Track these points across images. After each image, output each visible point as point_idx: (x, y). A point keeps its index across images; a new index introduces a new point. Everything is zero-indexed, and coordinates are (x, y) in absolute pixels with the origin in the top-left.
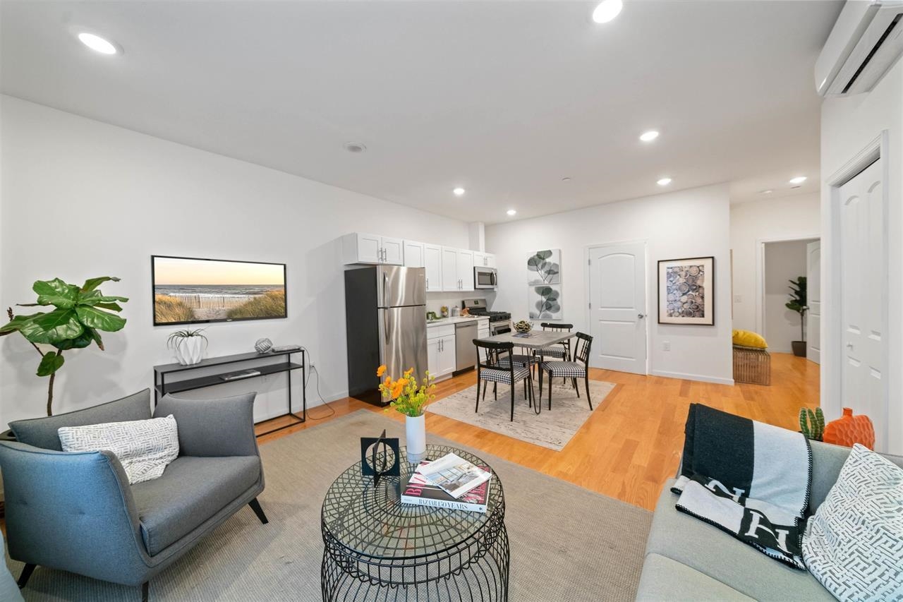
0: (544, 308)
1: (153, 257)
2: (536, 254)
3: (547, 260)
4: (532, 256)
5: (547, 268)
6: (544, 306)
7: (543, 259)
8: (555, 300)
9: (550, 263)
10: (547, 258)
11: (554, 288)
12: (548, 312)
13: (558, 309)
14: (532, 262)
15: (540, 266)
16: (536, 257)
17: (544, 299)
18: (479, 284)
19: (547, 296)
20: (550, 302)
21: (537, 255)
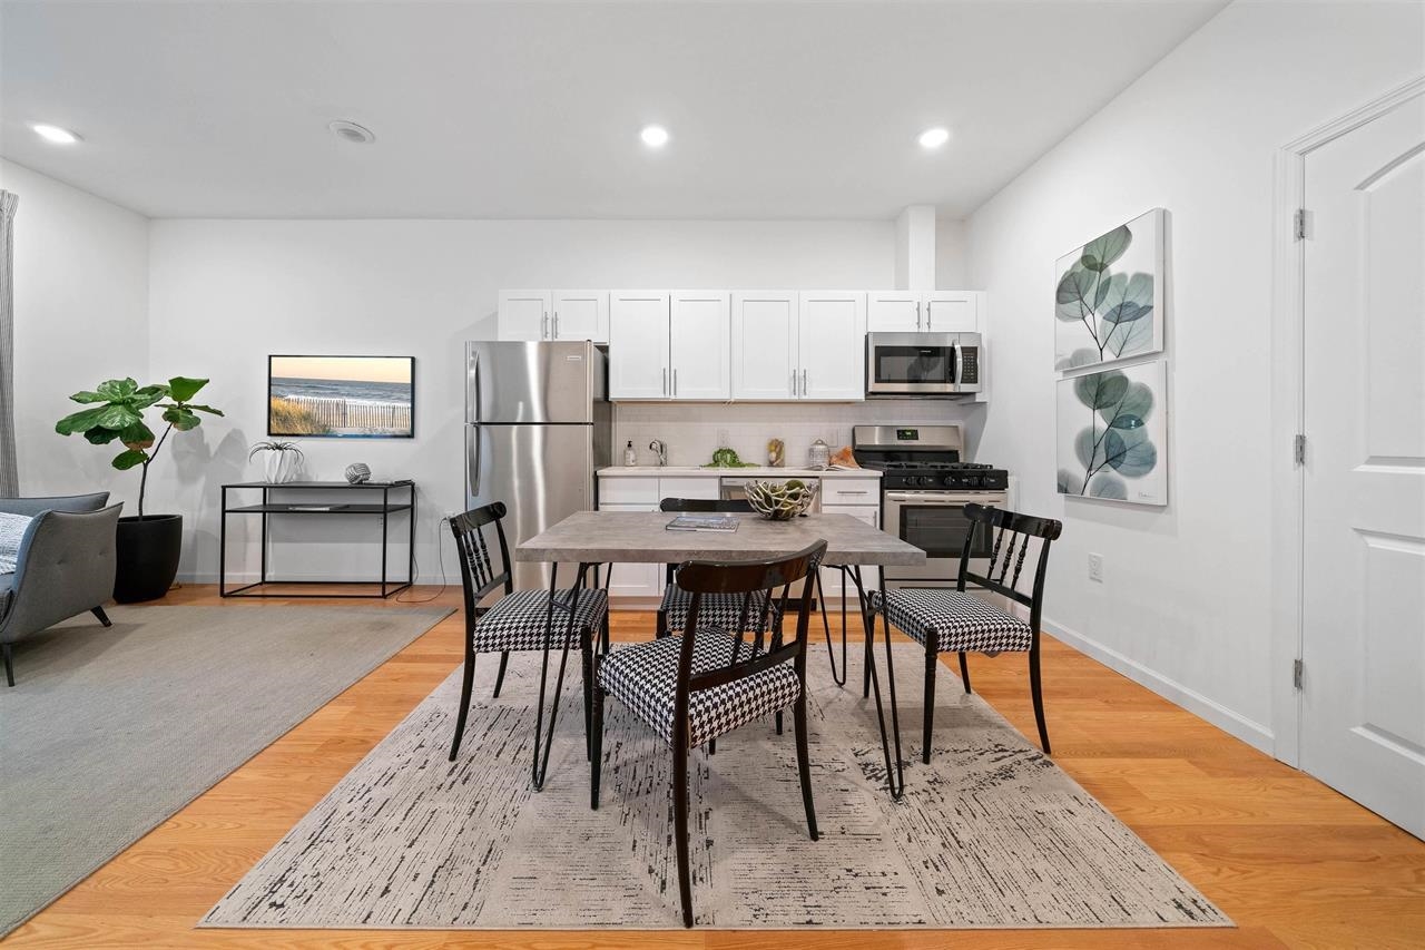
0: (1101, 457)
1: (270, 357)
2: (1079, 254)
3: (1114, 269)
4: (1067, 266)
5: (1112, 300)
6: (1101, 449)
7: (1102, 267)
8: (1140, 423)
9: (1122, 276)
10: (1113, 258)
11: (1135, 374)
12: (1113, 473)
13: (1148, 461)
14: (1069, 290)
15: (1089, 298)
16: (1081, 267)
17: (1102, 425)
18: (877, 381)
19: (1112, 411)
20: (1118, 431)
21: (1085, 259)
